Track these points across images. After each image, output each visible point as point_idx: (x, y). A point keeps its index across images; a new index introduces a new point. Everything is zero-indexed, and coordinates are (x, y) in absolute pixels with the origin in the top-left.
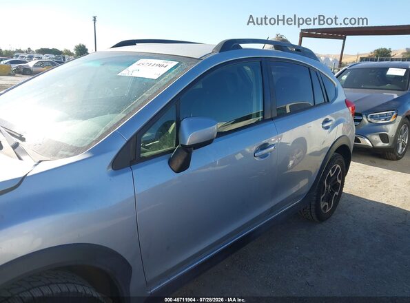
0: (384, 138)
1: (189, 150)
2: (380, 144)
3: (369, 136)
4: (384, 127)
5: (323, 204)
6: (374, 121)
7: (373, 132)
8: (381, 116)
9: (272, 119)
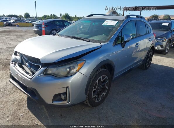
0: (162, 47)
1: (126, 42)
2: (160, 49)
3: (157, 46)
4: (162, 43)
5: (147, 64)
6: (159, 41)
7: (158, 45)
8: (161, 39)
9: (138, 37)
